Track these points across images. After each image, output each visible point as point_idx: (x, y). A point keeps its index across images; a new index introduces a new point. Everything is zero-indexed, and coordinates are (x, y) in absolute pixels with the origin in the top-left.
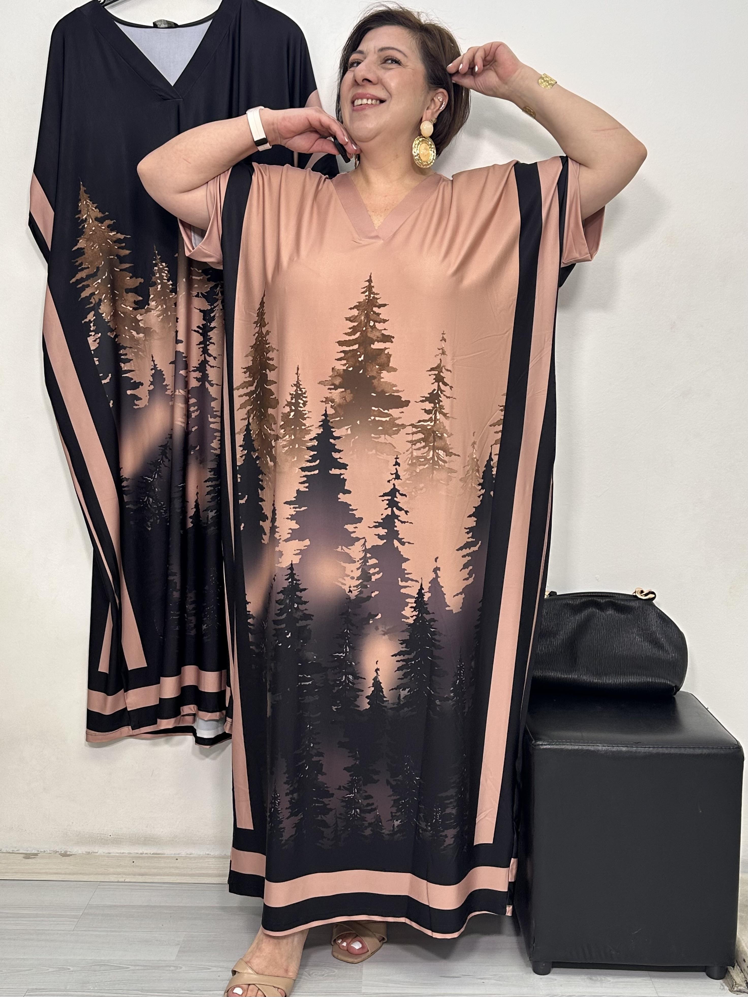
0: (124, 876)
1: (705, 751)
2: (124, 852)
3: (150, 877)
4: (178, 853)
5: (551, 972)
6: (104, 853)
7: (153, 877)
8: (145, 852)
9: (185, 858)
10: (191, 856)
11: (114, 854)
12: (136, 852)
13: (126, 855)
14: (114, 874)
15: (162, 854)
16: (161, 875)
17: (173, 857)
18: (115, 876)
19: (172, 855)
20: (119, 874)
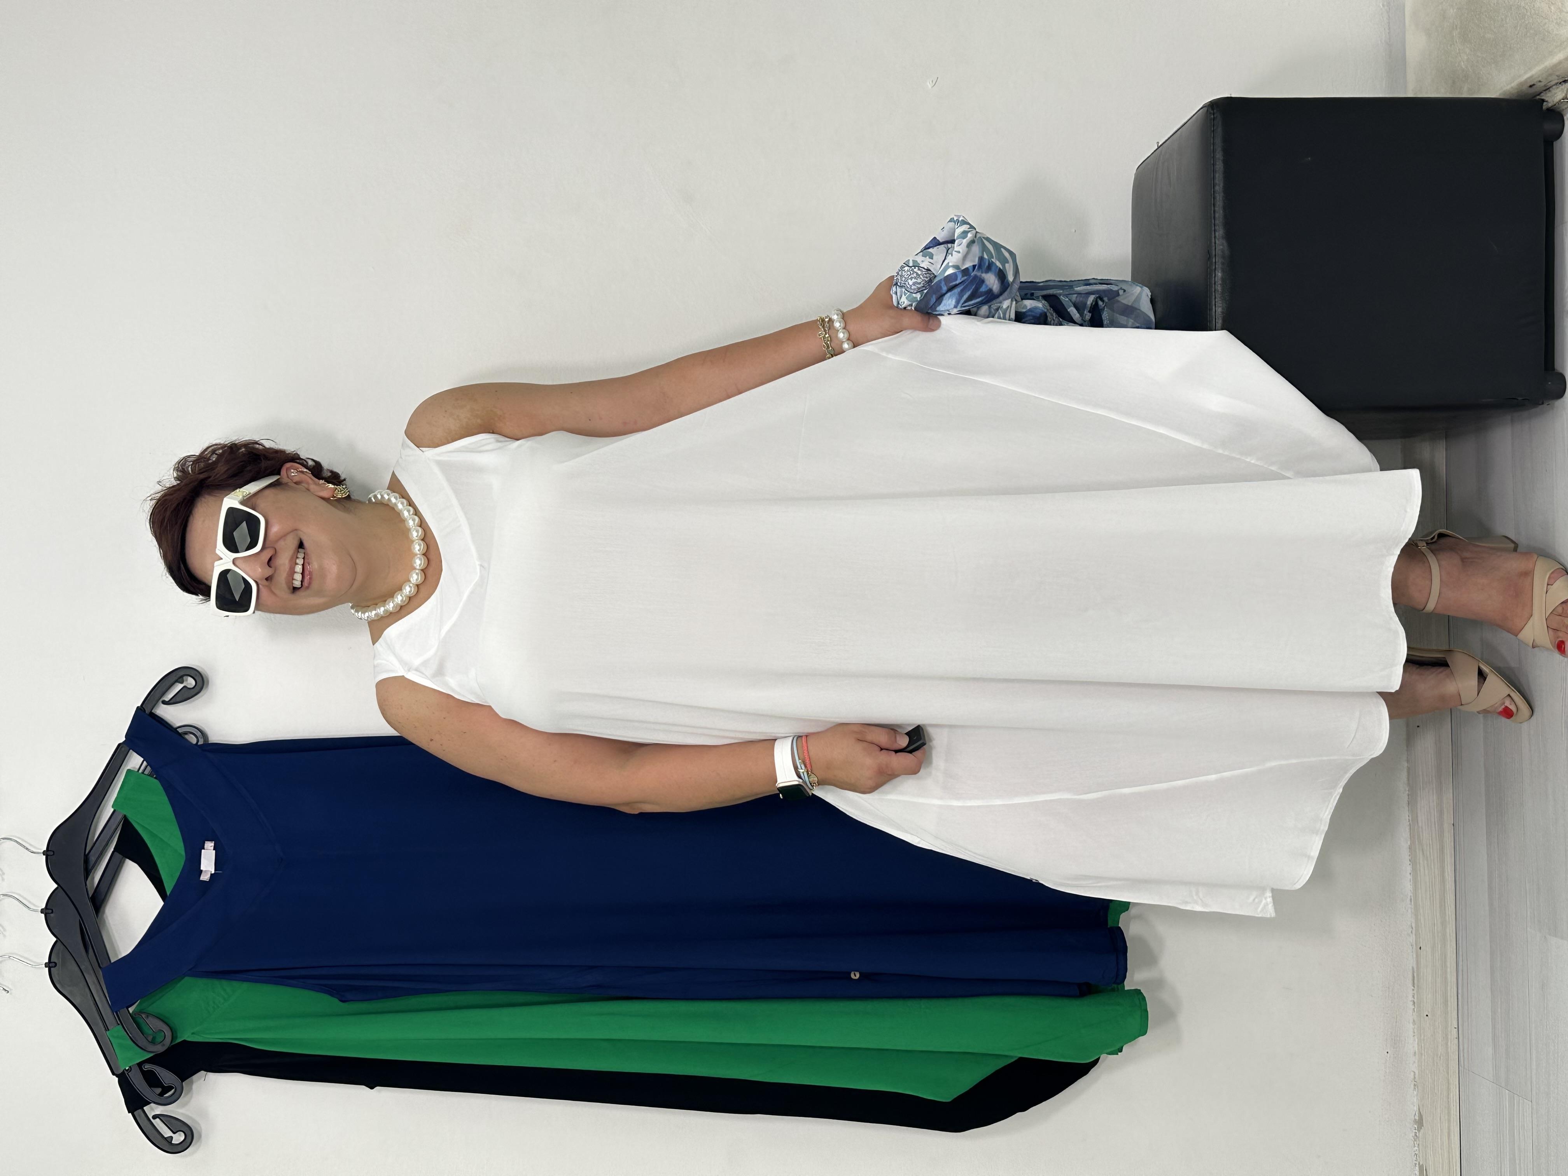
0: (1449, 1029)
1: (1219, 155)
2: (1412, 1030)
3: (1449, 988)
4: (1411, 947)
5: (1561, 371)
6: (1414, 1062)
7: (1449, 984)
8: (1411, 998)
9: (1417, 935)
10: (1414, 925)
11: (1416, 1046)
12: (1411, 1011)
13: (1416, 1026)
14: (1447, 1044)
15: (1413, 972)
16: (1446, 972)
17: (1417, 956)
18: (1449, 1043)
19: (1415, 956)
20: (1446, 1038)
